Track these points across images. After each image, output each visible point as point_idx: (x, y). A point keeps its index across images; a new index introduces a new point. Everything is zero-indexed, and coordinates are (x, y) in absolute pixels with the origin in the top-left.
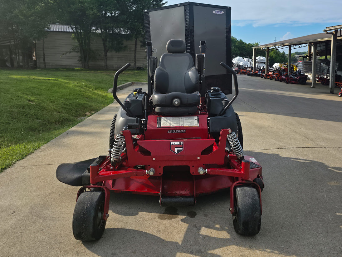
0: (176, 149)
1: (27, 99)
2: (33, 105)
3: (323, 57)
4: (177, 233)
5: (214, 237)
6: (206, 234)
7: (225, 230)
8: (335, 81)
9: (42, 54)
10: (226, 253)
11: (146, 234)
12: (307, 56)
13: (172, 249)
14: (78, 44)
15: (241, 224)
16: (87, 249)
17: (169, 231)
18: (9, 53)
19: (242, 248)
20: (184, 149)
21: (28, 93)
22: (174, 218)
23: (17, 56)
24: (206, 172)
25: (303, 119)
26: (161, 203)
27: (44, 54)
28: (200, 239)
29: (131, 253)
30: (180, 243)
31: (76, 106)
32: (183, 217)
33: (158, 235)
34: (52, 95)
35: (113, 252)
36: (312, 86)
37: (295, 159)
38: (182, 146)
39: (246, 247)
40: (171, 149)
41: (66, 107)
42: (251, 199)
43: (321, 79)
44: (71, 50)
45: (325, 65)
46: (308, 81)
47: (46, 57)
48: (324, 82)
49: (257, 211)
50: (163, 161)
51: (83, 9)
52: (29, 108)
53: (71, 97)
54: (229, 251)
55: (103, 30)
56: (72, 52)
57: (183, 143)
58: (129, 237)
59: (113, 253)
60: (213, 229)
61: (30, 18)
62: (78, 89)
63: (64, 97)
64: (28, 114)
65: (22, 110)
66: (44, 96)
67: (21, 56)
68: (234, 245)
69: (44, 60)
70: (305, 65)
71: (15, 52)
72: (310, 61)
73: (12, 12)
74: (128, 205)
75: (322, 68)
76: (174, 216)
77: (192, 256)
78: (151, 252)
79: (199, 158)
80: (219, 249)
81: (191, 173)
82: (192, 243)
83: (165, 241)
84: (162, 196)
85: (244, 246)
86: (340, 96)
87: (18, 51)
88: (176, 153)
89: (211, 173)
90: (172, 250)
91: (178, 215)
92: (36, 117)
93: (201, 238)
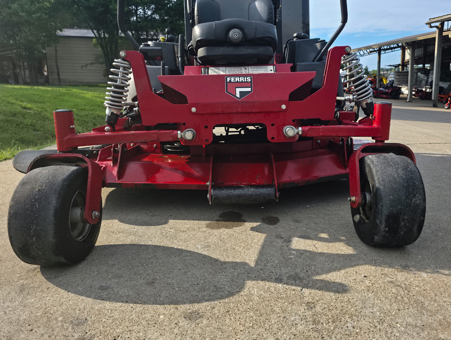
0: (238, 90)
1: (21, 106)
2: (30, 113)
3: (421, 66)
4: (244, 248)
5: (321, 253)
6: (303, 248)
7: (340, 241)
8: (440, 94)
9: (55, 67)
10: (355, 279)
11: (180, 252)
12: (399, 65)
13: (236, 274)
14: (102, 52)
15: (383, 221)
16: (45, 280)
17: (228, 245)
18: (11, 66)
19: (386, 269)
20: (254, 90)
21: (24, 100)
22: (237, 226)
23: (22, 70)
24: (300, 133)
25: (413, 121)
26: (211, 199)
27: (57, 66)
28: (292, 256)
29: (144, 285)
30: (252, 264)
31: (94, 119)
32: (255, 224)
33: (205, 253)
34: (60, 104)
35: (104, 285)
36: (408, 100)
37: (425, 154)
38: (249, 84)
39: (394, 268)
40: (228, 91)
41: (80, 119)
42: (403, 169)
43: (419, 92)
44: (94, 61)
45: (423, 75)
46: (401, 96)
47: (60, 70)
48: (422, 96)
49: (417, 193)
50: (212, 114)
51: (105, 3)
52: (24, 117)
53: (87, 107)
54: (360, 274)
55: (133, 32)
56: (95, 63)
57: (251, 79)
58: (144, 256)
59: (102, 286)
60: (316, 240)
61: (34, 16)
62: (98, 99)
63: (77, 107)
64: (21, 123)
65: (12, 118)
66: (48, 104)
67: (27, 71)
68: (368, 264)
69: (58, 75)
70: (397, 75)
71: (19, 64)
72: (403, 71)
73: (10, 8)
74: (150, 212)
75: (418, 79)
76: (236, 223)
77: (280, 285)
78: (188, 282)
79: (284, 107)
80: (337, 272)
81: (269, 138)
82: (278, 263)
83: (221, 262)
84: (213, 187)
85: (391, 266)
86: (446, 107)
87: (23, 64)
88: (237, 97)
89: (310, 134)
90: (236, 276)
91: (245, 221)
92: (32, 128)
93: (294, 254)
